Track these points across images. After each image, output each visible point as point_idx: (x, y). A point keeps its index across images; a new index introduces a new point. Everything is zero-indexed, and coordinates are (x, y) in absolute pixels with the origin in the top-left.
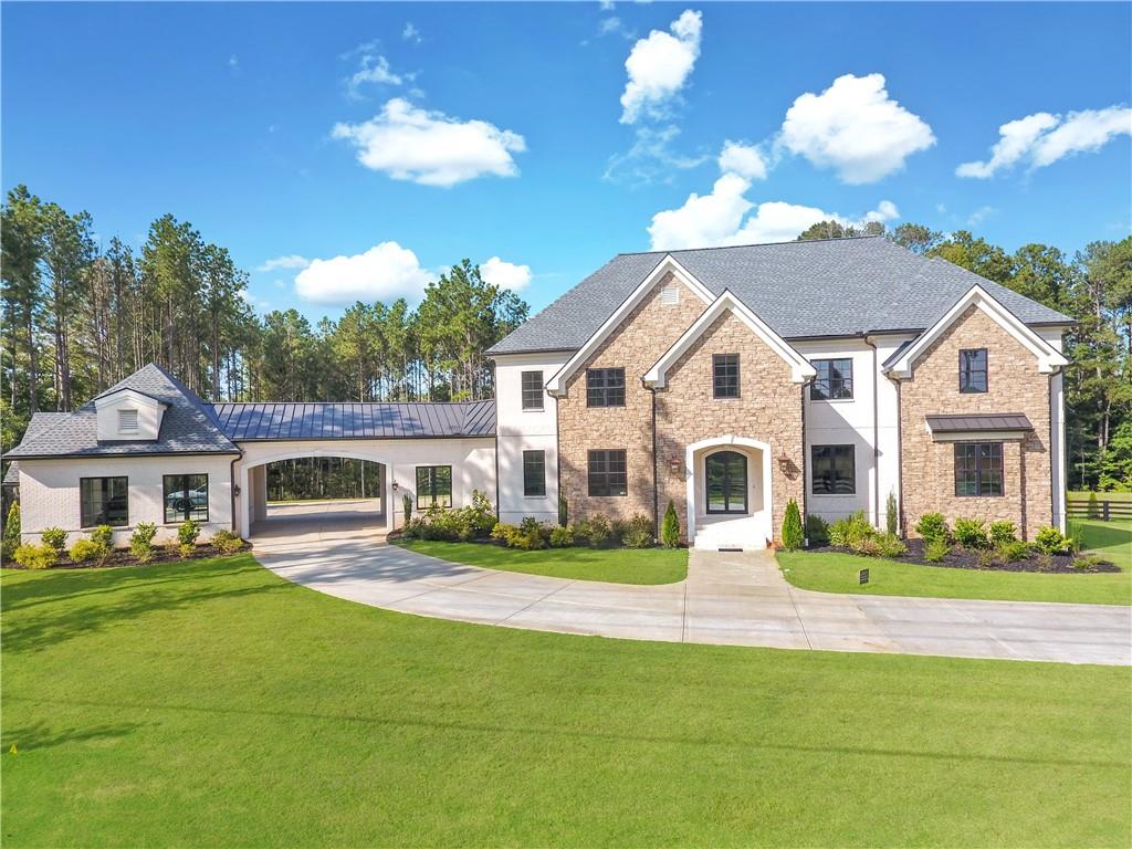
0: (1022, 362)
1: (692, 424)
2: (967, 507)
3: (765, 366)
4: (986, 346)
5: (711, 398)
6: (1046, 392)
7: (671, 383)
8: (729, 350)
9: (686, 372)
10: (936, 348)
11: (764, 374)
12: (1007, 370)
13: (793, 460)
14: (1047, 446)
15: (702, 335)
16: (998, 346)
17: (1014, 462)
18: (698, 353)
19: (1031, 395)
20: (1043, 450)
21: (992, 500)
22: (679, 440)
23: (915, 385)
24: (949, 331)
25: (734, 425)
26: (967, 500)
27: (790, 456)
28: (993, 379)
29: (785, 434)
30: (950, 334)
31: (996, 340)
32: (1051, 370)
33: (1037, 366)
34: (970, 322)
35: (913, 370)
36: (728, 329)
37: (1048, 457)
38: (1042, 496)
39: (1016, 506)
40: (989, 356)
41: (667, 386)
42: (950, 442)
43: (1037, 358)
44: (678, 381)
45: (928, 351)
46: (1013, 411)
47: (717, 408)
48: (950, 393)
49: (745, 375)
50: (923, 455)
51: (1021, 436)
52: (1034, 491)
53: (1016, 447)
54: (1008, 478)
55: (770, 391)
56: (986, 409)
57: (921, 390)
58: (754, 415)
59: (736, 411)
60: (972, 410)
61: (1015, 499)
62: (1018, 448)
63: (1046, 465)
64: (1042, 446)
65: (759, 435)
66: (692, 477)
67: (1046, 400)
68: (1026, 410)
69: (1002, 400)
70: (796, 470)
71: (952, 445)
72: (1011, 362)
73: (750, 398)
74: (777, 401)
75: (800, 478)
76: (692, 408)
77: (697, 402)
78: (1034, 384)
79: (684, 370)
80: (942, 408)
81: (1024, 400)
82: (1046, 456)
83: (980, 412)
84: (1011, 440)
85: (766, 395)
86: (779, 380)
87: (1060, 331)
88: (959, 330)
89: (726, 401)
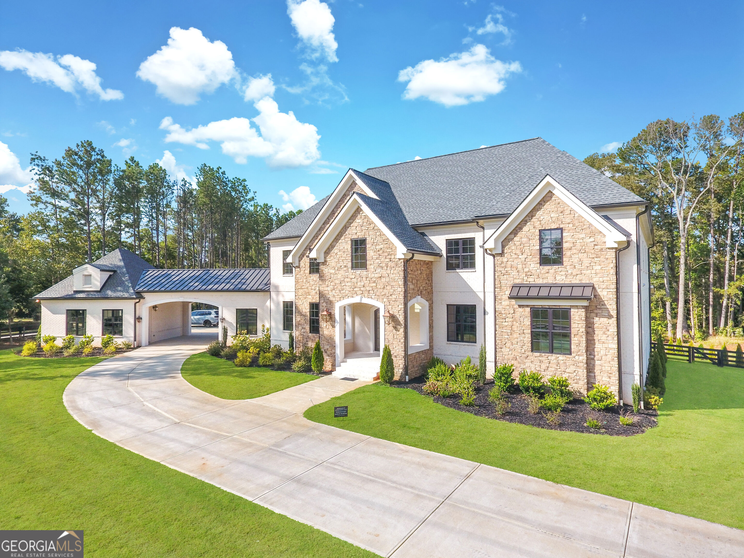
0: (592, 239)
1: (339, 287)
2: (541, 362)
3: (382, 246)
4: (561, 226)
5: (350, 270)
6: (613, 265)
7: (328, 259)
8: (360, 235)
9: (336, 251)
10: (521, 229)
11: (381, 252)
12: (578, 246)
13: (398, 316)
14: (614, 313)
15: (345, 226)
16: (571, 225)
17: (580, 326)
18: (343, 238)
19: (599, 267)
20: (610, 317)
21: (561, 357)
22: (332, 299)
23: (505, 260)
24: (531, 214)
25: (362, 289)
26: (540, 356)
27: (396, 314)
28: (567, 254)
29: (394, 297)
30: (532, 217)
31: (569, 221)
32: (616, 246)
33: (605, 242)
34: (548, 206)
35: (503, 247)
36: (359, 221)
37: (615, 322)
38: (609, 357)
39: (581, 364)
40: (564, 234)
41: (326, 261)
42: (527, 306)
43: (605, 236)
44: (332, 258)
45: (515, 232)
46: (584, 282)
47: (353, 277)
48: (532, 265)
49: (370, 253)
50: (510, 316)
51: (585, 303)
52: (602, 352)
53: (582, 313)
54: (574, 340)
55: (384, 265)
56: (561, 279)
57: (509, 263)
58: (374, 282)
59: (364, 279)
60: (550, 280)
61: (581, 358)
62: (584, 314)
63: (613, 329)
64: (609, 312)
65: (378, 297)
66: (338, 324)
67: (613, 271)
68: (595, 281)
69: (575, 272)
70: (399, 324)
71: (528, 309)
72: (583, 239)
73: (373, 270)
74: (389, 272)
75: (402, 330)
76: (339, 276)
77: (342, 272)
78: (602, 258)
79: (335, 250)
80: (525, 278)
81: (593, 272)
82: (613, 321)
83: (557, 282)
84: (577, 307)
85: (382, 268)
86: (389, 257)
87: (634, 211)
88: (539, 213)
89: (358, 272)
